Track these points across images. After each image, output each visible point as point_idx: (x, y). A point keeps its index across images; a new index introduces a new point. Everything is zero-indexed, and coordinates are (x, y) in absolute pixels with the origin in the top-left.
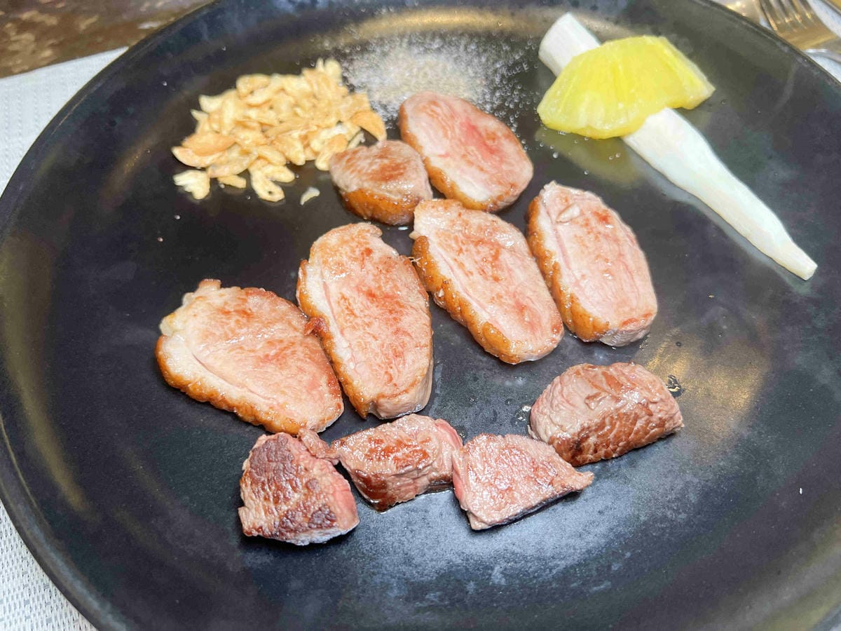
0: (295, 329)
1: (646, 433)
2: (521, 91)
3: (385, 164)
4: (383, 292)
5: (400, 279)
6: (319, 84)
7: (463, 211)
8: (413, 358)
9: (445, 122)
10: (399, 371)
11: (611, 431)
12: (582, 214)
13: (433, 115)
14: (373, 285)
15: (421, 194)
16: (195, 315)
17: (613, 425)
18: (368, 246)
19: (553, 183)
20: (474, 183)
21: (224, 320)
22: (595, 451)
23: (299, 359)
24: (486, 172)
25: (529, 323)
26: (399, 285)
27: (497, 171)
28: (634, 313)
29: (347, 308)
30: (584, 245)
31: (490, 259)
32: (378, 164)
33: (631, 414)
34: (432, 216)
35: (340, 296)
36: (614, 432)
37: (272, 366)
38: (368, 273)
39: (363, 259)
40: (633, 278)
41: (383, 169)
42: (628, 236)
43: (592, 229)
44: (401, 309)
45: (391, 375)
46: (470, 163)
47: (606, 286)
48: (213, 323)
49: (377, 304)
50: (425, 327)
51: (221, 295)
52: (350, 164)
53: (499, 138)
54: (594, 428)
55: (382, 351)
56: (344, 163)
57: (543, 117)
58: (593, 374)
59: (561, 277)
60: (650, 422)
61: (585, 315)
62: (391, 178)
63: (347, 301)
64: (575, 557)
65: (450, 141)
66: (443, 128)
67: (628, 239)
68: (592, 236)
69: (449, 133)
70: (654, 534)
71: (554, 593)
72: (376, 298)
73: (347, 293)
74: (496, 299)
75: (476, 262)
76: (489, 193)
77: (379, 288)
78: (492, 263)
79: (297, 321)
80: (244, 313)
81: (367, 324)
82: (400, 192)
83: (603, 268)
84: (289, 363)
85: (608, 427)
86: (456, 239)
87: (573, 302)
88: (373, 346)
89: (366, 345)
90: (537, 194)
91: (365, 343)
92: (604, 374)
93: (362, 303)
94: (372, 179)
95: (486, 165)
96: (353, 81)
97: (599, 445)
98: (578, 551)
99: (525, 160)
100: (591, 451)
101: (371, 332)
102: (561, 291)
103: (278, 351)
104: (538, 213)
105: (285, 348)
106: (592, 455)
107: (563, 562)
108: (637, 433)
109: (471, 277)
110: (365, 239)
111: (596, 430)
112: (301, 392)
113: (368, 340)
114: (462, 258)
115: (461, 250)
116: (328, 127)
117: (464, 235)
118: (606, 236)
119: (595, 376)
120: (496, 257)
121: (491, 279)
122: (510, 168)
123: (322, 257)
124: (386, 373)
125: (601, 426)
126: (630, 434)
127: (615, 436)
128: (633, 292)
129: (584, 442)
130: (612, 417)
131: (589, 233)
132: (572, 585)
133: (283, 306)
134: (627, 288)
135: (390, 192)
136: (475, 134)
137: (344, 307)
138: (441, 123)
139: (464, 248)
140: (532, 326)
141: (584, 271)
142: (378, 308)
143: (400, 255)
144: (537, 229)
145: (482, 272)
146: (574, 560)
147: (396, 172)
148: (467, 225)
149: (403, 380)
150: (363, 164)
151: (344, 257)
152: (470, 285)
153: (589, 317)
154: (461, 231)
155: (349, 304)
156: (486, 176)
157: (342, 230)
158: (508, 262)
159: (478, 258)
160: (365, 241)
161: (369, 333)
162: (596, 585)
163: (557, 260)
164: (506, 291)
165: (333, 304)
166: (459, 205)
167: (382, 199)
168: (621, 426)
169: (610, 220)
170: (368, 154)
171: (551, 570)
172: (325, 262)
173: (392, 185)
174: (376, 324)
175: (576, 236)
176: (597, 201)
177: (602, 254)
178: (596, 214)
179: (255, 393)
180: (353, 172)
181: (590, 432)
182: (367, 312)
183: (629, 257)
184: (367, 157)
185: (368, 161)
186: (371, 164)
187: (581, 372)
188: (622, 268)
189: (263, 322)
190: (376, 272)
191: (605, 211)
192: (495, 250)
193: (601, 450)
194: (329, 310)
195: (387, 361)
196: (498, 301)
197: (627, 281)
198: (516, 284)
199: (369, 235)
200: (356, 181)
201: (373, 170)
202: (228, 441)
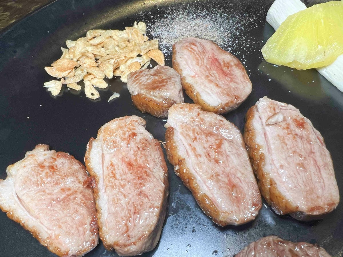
0: (79, 182)
2: (252, 40)
3: (156, 79)
4: (138, 164)
5: (151, 156)
6: (132, 34)
7: (201, 112)
8: (146, 215)
9: (198, 55)
10: (134, 225)
12: (285, 120)
13: (192, 51)
14: (133, 158)
15: (175, 99)
16: (24, 167)
18: (134, 131)
19: (266, 97)
20: (212, 94)
21: (39, 171)
23: (77, 203)
24: (220, 87)
25: (236, 197)
26: (149, 159)
27: (227, 87)
28: (320, 200)
29: (112, 172)
30: (284, 143)
31: (215, 147)
32: (151, 79)
34: (180, 114)
35: (110, 163)
37: (59, 206)
38: (131, 149)
39: (129, 140)
40: (320, 171)
41: (154, 82)
42: (319, 139)
43: (291, 131)
44: (146, 177)
45: (128, 227)
46: (211, 81)
47: (298, 176)
48: (33, 172)
49: (132, 171)
50: (160, 192)
51: (45, 155)
52: (136, 79)
53: (231, 66)
55: (127, 207)
56: (133, 78)
57: (264, 55)
58: (281, 248)
59: (264, 165)
61: (280, 197)
62: (158, 87)
63: (113, 167)
65: (200, 67)
66: (197, 59)
67: (318, 140)
68: (291, 136)
69: (200, 62)
72: (132, 167)
73: (115, 161)
74: (214, 177)
75: (205, 148)
76: (220, 101)
77: (136, 160)
78: (215, 150)
79: (82, 177)
80: (52, 168)
81: (122, 186)
82: (162, 97)
83: (298, 161)
84: (70, 205)
86: (194, 131)
87: (271, 185)
88: (122, 202)
89: (118, 201)
90: (254, 104)
91: (118, 200)
92: (291, 251)
93: (122, 170)
94: (146, 88)
95: (220, 83)
96: (153, 33)
99: (248, 80)
101: (124, 192)
102: (263, 175)
103: (66, 196)
104: (253, 116)
105: (70, 194)
109: (199, 159)
110: (134, 126)
112: (72, 227)
113: (119, 197)
114: (195, 144)
115: (195, 139)
116: (132, 58)
117: (200, 128)
118: (301, 137)
119: (284, 250)
120: (219, 146)
121: (213, 161)
122: (237, 86)
123: (104, 136)
124: (126, 224)
128: (319, 182)
131: (289, 134)
133: (76, 166)
134: (315, 179)
135: (156, 97)
136: (217, 63)
137: (110, 171)
138: (196, 56)
139: (198, 137)
140: (237, 201)
141: (283, 162)
142: (132, 175)
143: (154, 139)
144: (251, 128)
145: (208, 155)
147: (161, 85)
148: (202, 121)
149: (136, 232)
150: (144, 79)
151: (118, 137)
152: (198, 164)
153: (283, 199)
154: (198, 125)
155: (114, 170)
156: (220, 90)
157: (120, 119)
158: (227, 150)
159: (206, 145)
160: (133, 127)
161: (122, 192)
163: (263, 152)
164: (223, 171)
165: (104, 168)
166: (199, 108)
167: (150, 100)
169: (305, 126)
170: (148, 73)
172: (105, 140)
173: (157, 93)
174: (128, 186)
175: (278, 135)
176: (297, 111)
177: (298, 151)
178: (295, 120)
179: (43, 225)
180: (137, 83)
182: (124, 177)
183: (318, 154)
184: (147, 75)
185: (147, 77)
186: (148, 79)
187: (272, 244)
188: (312, 162)
189: (61, 175)
190: (136, 149)
191: (302, 119)
192: (219, 141)
194: (101, 172)
195: (128, 215)
196: (215, 178)
197: (316, 173)
198: (231, 166)
199: (137, 123)
200: (138, 89)
201: (148, 83)
202: (28, 251)
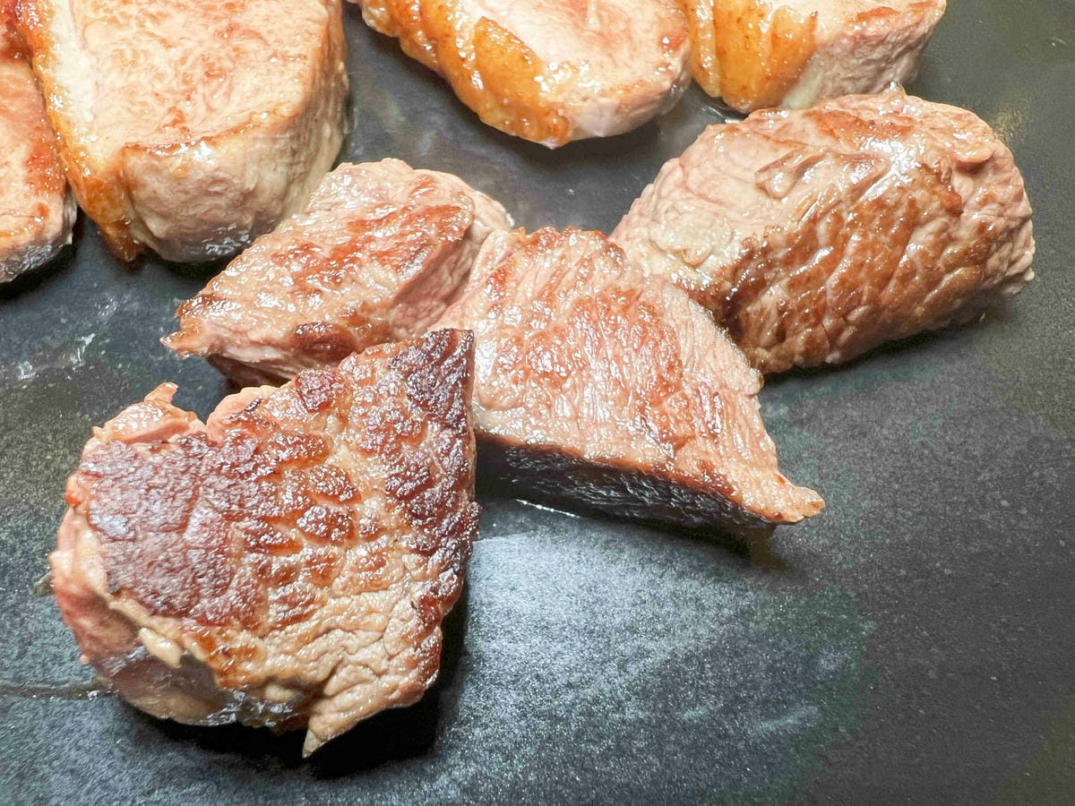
1: (932, 282)
8: (256, 81)
10: (208, 107)
11: (831, 263)
17: (839, 242)
22: (781, 335)
25: (599, 33)
33: (897, 205)
36: (843, 267)
45: (181, 114)
54: (781, 254)
55: (177, 70)
60: (951, 240)
64: (702, 631)
70: (947, 572)
71: (630, 737)
81: (152, 17)
85: (823, 253)
88: (154, 59)
89: (135, 57)
91: (135, 54)
97: (790, 316)
98: (712, 613)
100: (768, 335)
101: (159, 33)
106: (768, 348)
107: (663, 643)
108: (906, 278)
111: (788, 262)
113: (145, 48)
124: (172, 109)
125: (803, 247)
126: (887, 278)
127: (843, 281)
129: (749, 300)
130: (839, 219)
132: (688, 714)
146: (697, 637)
161: (152, 35)
162: (768, 716)
168: (862, 249)
171: (622, 667)
174: (178, 17)
181: (770, 266)
193: (796, 332)
195: (183, 86)
